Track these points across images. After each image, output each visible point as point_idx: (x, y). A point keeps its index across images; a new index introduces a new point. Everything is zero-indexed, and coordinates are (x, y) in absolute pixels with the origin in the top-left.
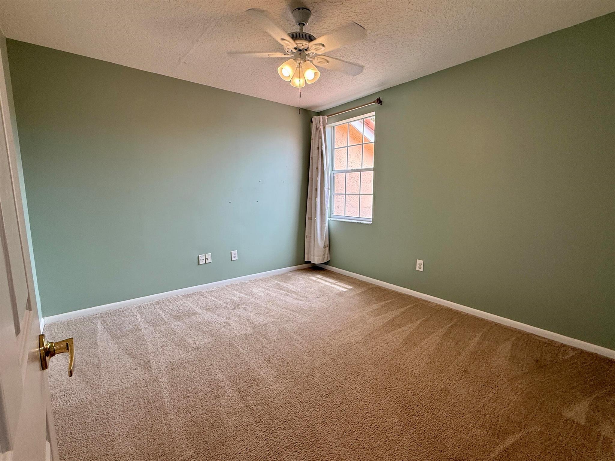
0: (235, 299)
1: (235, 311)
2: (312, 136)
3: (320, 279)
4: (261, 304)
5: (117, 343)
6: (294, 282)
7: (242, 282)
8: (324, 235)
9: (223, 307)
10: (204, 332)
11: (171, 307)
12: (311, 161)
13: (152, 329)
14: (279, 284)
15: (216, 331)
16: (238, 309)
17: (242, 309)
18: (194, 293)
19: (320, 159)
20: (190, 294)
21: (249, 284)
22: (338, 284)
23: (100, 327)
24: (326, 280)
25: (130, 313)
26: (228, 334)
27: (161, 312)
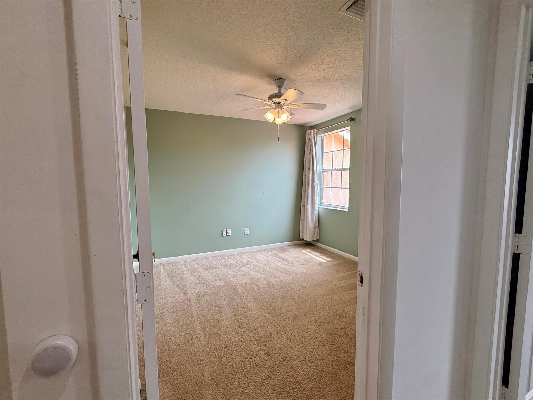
0: (244, 261)
1: (242, 268)
2: (306, 144)
3: (309, 252)
4: (260, 265)
5: (171, 280)
6: (288, 253)
7: (252, 250)
8: (313, 219)
9: (235, 265)
10: (220, 279)
11: (203, 263)
12: (305, 163)
13: (190, 274)
14: (277, 254)
15: (227, 279)
16: (244, 268)
17: (247, 268)
18: (218, 256)
19: (311, 161)
20: (216, 256)
21: (256, 253)
22: (322, 257)
23: (162, 270)
24: (313, 253)
25: (179, 264)
26: (234, 282)
27: (197, 265)
